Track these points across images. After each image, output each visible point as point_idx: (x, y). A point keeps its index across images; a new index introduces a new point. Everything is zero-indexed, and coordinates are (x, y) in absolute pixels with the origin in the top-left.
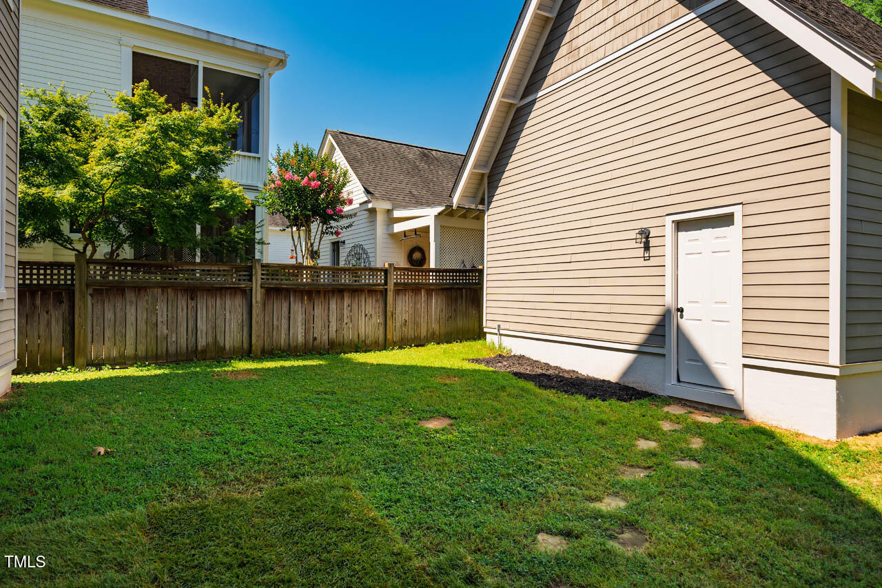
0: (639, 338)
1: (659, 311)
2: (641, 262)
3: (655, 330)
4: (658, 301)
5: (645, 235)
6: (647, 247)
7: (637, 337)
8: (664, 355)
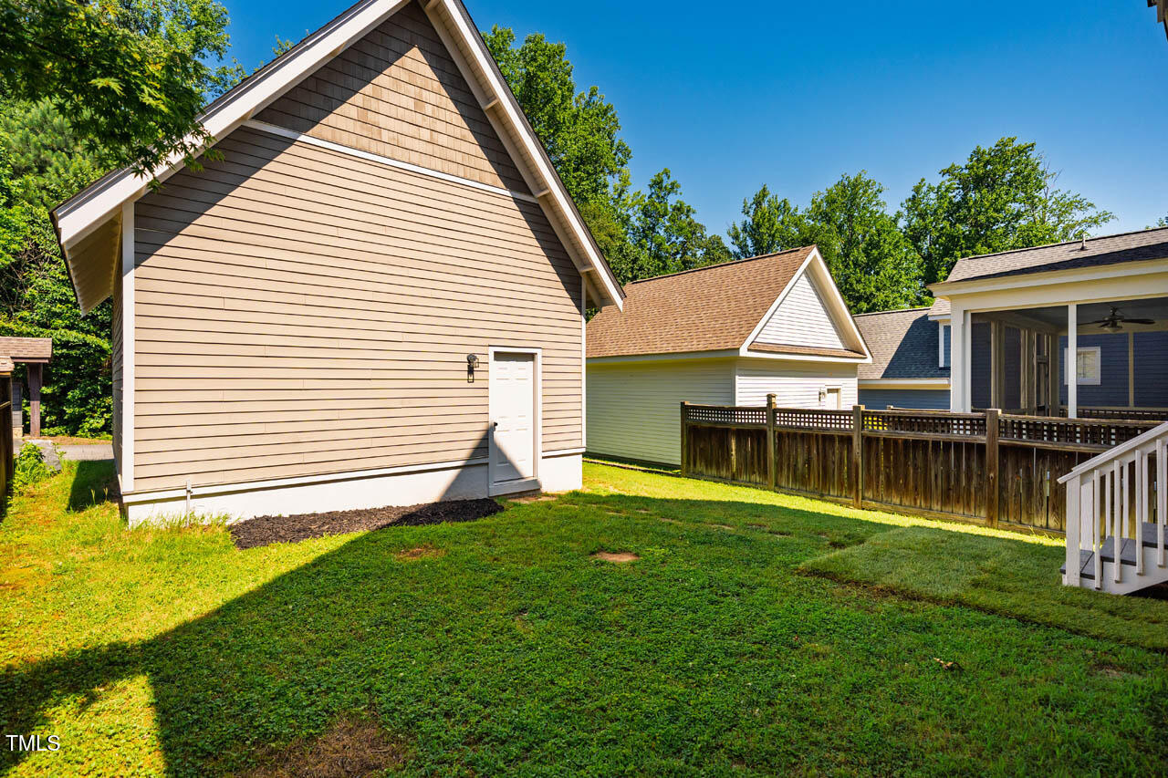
0: (465, 454)
1: (483, 427)
2: (464, 384)
3: (480, 443)
4: (483, 418)
5: (471, 359)
6: (471, 371)
7: (461, 454)
8: (487, 464)
